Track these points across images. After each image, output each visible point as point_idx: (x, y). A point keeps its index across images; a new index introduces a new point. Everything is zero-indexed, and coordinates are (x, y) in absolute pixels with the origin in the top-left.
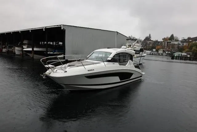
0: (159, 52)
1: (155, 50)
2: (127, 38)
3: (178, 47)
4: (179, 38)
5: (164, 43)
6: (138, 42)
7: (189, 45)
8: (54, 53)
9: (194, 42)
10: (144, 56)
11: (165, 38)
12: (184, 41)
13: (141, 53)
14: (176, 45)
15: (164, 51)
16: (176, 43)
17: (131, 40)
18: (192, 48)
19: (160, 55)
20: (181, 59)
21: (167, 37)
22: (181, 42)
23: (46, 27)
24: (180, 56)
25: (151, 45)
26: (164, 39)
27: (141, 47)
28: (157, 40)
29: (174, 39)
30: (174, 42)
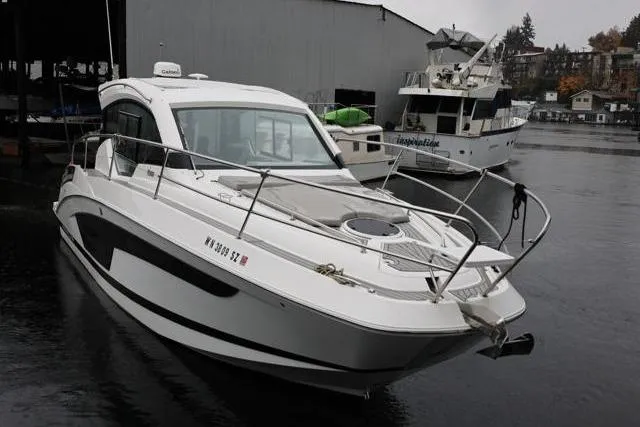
0: (577, 106)
1: (555, 95)
2: (430, 39)
5: (596, 58)
6: (485, 59)
8: (58, 121)
10: (517, 128)
11: (600, 37)
13: (501, 112)
15: (598, 102)
17: (453, 47)
19: (578, 121)
21: (613, 32)
25: (533, 73)
26: (599, 41)
27: (503, 83)
28: (560, 46)
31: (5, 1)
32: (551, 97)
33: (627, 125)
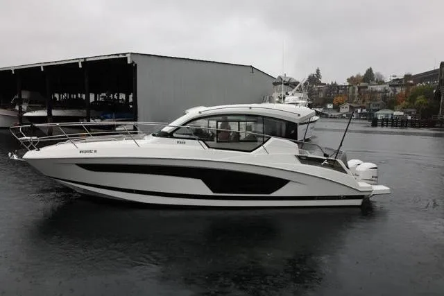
0: (342, 111)
1: (332, 106)
2: (274, 81)
3: (384, 98)
4: (384, 76)
5: (351, 88)
6: (300, 90)
7: (407, 91)
9: (418, 85)
10: (315, 121)
11: (352, 78)
12: (396, 83)
14: (380, 92)
15: (352, 108)
17: (285, 84)
18: (415, 100)
19: (343, 117)
20: (393, 126)
21: (358, 76)
22: (390, 86)
23: (85, 59)
24: (390, 117)
25: (322, 95)
26: (351, 80)
27: (308, 100)
28: (334, 82)
29: (374, 78)
30: (374, 85)
31: (80, 66)
32: (330, 106)
33: (365, 119)
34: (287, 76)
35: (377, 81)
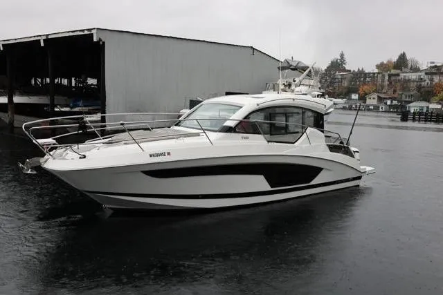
0: (369, 102)
1: (357, 96)
2: (280, 65)
3: (419, 88)
4: (420, 62)
5: (380, 76)
6: (309, 75)
8: (74, 110)
11: (382, 64)
12: (434, 70)
14: (414, 81)
15: (380, 99)
16: (413, 76)
17: (293, 69)
19: (369, 110)
20: (426, 121)
21: (389, 62)
22: (426, 74)
23: (48, 35)
24: (425, 110)
25: (345, 84)
26: (381, 67)
27: (320, 88)
28: (361, 69)
29: (407, 65)
30: (407, 73)
31: (42, 44)
32: (355, 96)
33: (397, 112)
34: (294, 59)
35: (411, 69)
